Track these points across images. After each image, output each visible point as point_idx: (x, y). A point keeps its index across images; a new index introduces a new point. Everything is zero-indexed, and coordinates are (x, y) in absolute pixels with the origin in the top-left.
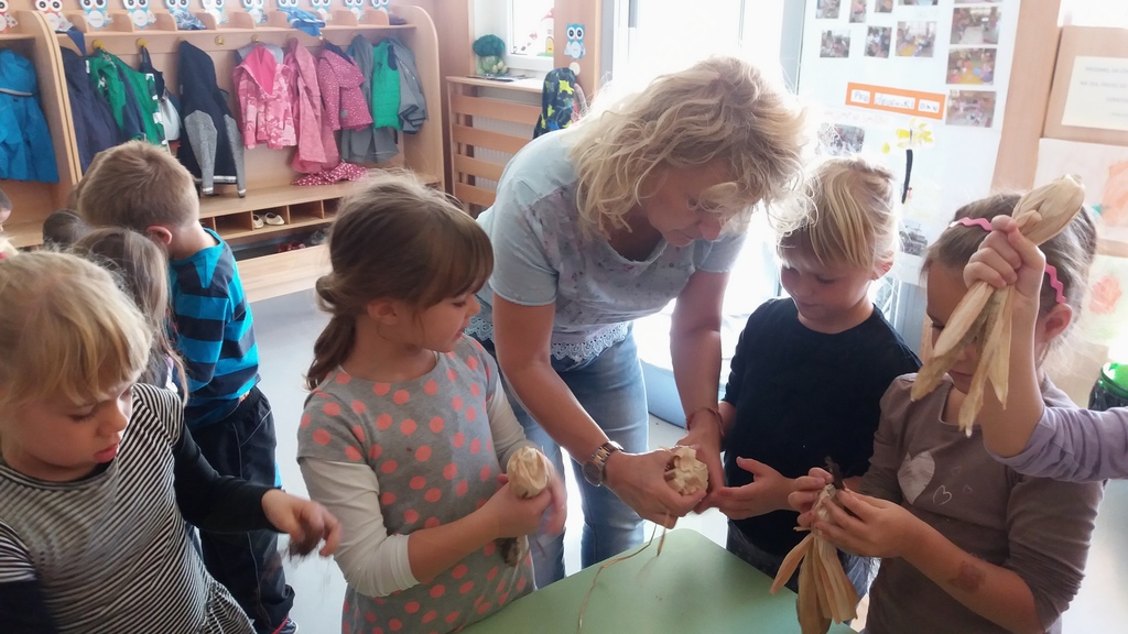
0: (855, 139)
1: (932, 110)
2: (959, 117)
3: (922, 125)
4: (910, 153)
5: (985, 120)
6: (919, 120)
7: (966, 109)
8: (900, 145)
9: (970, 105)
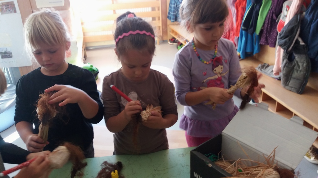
5: (13, 11)
9: (7, 7)
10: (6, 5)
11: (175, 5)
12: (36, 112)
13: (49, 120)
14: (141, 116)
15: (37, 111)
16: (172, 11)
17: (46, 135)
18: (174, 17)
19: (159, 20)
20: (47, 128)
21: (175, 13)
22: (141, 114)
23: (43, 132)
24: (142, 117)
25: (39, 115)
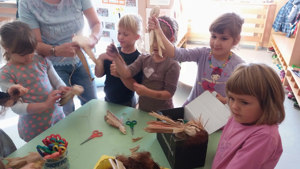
0: (106, 11)
1: (122, 3)
2: (129, 4)
3: (121, 7)
4: (119, 14)
5: (134, 5)
6: (120, 6)
7: (130, 3)
8: (117, 12)
11: (283, 15)
16: (278, 21)
18: (279, 27)
19: (263, 27)
21: (281, 24)
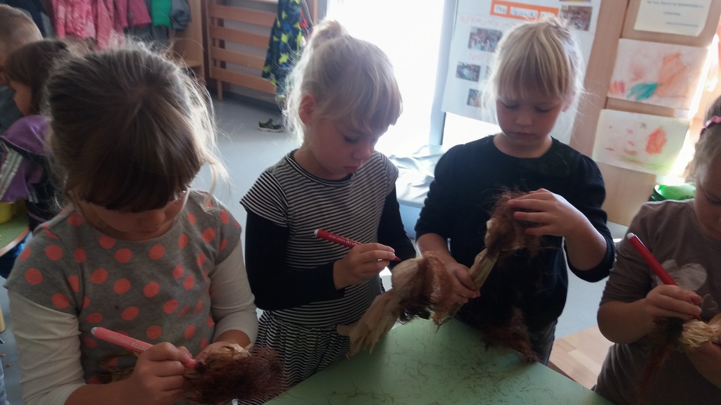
0: (495, 38)
5: (584, 26)
7: (572, 18)
9: (576, 16)
10: (574, 12)
12: (486, 225)
13: (504, 250)
14: (682, 327)
15: (489, 223)
17: (483, 277)
20: (490, 265)
22: (684, 325)
23: (479, 270)
24: (683, 333)
25: (488, 234)
